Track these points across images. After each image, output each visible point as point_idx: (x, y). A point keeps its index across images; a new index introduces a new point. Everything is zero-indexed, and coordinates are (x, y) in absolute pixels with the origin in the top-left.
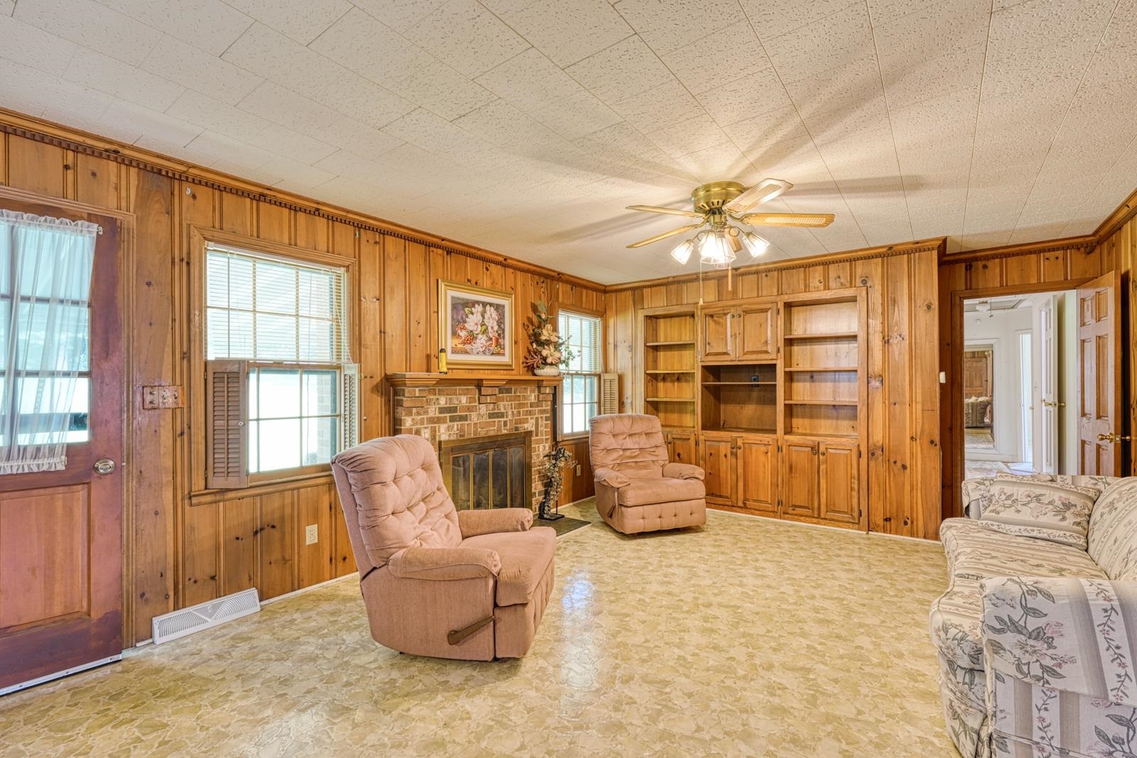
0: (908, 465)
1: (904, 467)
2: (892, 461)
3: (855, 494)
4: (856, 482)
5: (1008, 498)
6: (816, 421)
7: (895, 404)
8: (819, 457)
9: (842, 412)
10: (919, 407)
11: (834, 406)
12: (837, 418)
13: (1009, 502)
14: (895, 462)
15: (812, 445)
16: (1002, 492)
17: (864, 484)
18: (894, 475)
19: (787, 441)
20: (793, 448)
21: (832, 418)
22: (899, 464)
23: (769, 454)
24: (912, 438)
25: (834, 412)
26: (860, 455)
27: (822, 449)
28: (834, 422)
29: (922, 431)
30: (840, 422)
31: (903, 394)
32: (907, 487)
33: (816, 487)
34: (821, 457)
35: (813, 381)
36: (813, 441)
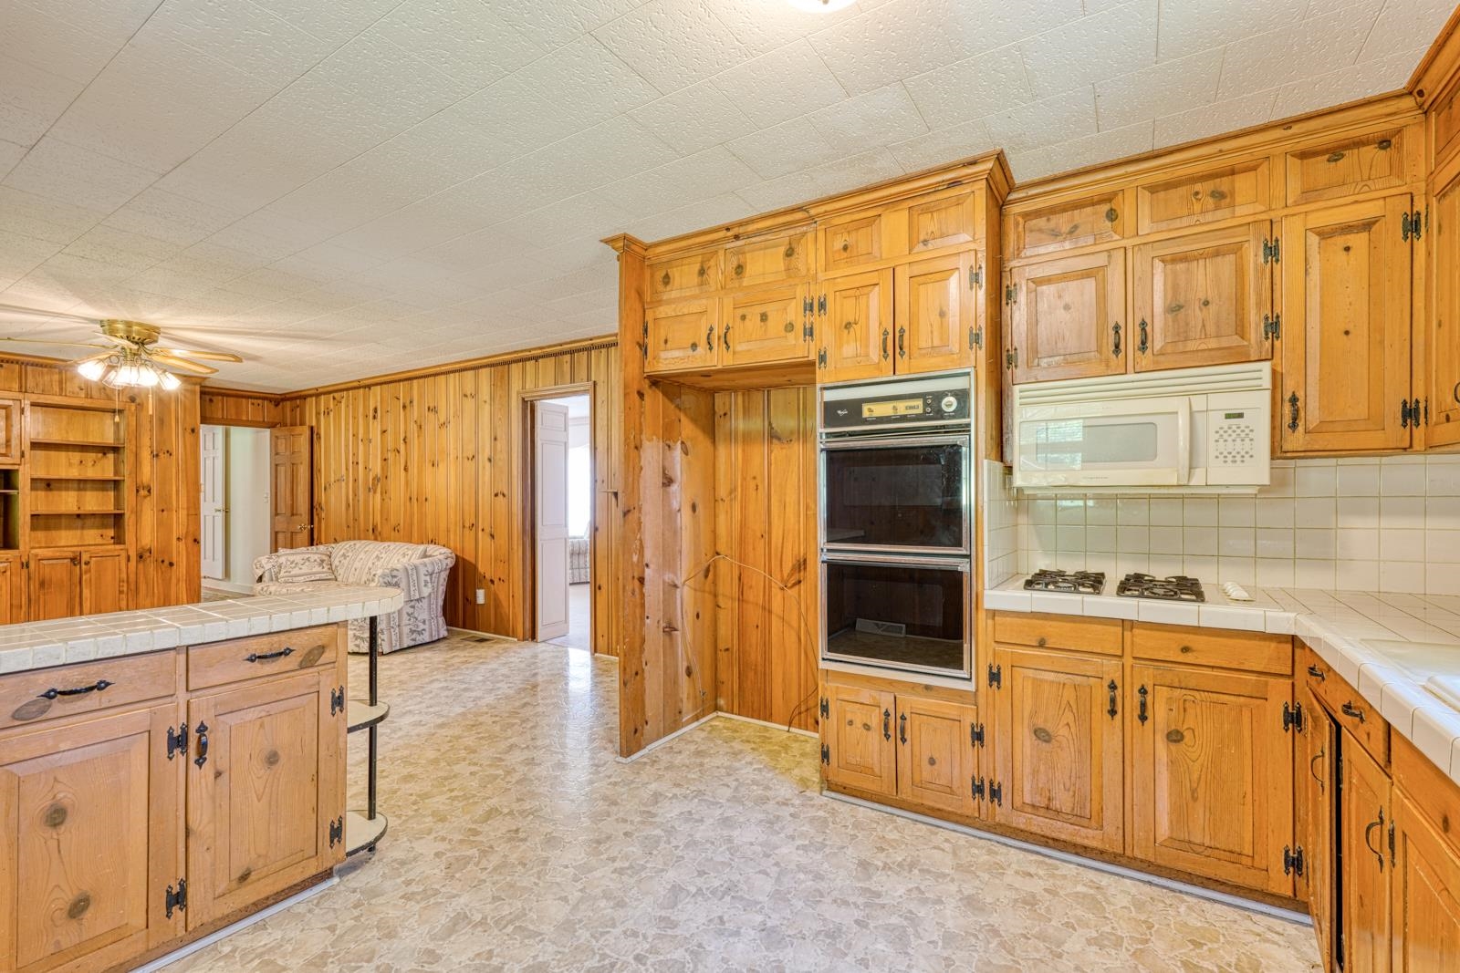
0: (174, 562)
1: (171, 564)
2: (160, 560)
3: (124, 596)
4: (125, 585)
5: (292, 563)
6: (54, 533)
7: (163, 511)
8: (80, 568)
9: (89, 522)
10: (185, 512)
11: (78, 516)
12: (83, 528)
13: (293, 565)
14: (163, 561)
15: (71, 555)
16: (287, 560)
17: (133, 587)
18: (162, 573)
19: (37, 555)
20: (45, 562)
21: (77, 528)
22: (166, 563)
23: (8, 573)
24: (178, 539)
25: (79, 522)
26: (128, 559)
27: (85, 557)
28: (79, 532)
29: (187, 532)
30: (85, 532)
31: (171, 503)
32: (174, 581)
33: (77, 599)
34: (84, 567)
35: (51, 490)
36: (73, 552)
